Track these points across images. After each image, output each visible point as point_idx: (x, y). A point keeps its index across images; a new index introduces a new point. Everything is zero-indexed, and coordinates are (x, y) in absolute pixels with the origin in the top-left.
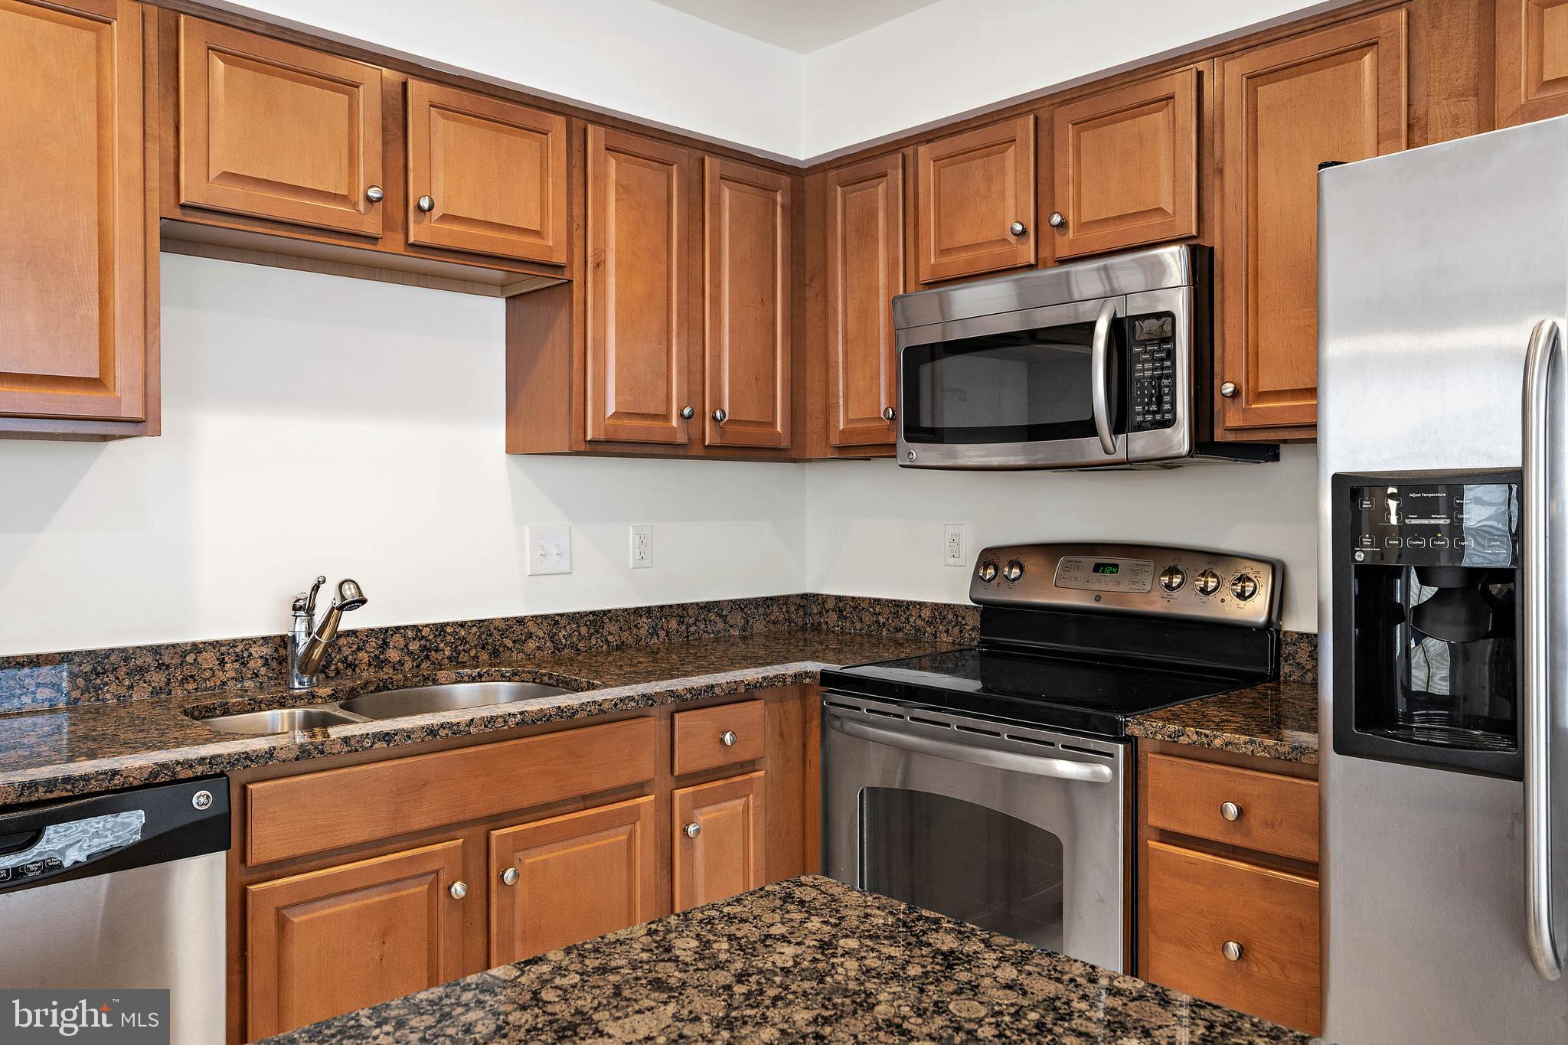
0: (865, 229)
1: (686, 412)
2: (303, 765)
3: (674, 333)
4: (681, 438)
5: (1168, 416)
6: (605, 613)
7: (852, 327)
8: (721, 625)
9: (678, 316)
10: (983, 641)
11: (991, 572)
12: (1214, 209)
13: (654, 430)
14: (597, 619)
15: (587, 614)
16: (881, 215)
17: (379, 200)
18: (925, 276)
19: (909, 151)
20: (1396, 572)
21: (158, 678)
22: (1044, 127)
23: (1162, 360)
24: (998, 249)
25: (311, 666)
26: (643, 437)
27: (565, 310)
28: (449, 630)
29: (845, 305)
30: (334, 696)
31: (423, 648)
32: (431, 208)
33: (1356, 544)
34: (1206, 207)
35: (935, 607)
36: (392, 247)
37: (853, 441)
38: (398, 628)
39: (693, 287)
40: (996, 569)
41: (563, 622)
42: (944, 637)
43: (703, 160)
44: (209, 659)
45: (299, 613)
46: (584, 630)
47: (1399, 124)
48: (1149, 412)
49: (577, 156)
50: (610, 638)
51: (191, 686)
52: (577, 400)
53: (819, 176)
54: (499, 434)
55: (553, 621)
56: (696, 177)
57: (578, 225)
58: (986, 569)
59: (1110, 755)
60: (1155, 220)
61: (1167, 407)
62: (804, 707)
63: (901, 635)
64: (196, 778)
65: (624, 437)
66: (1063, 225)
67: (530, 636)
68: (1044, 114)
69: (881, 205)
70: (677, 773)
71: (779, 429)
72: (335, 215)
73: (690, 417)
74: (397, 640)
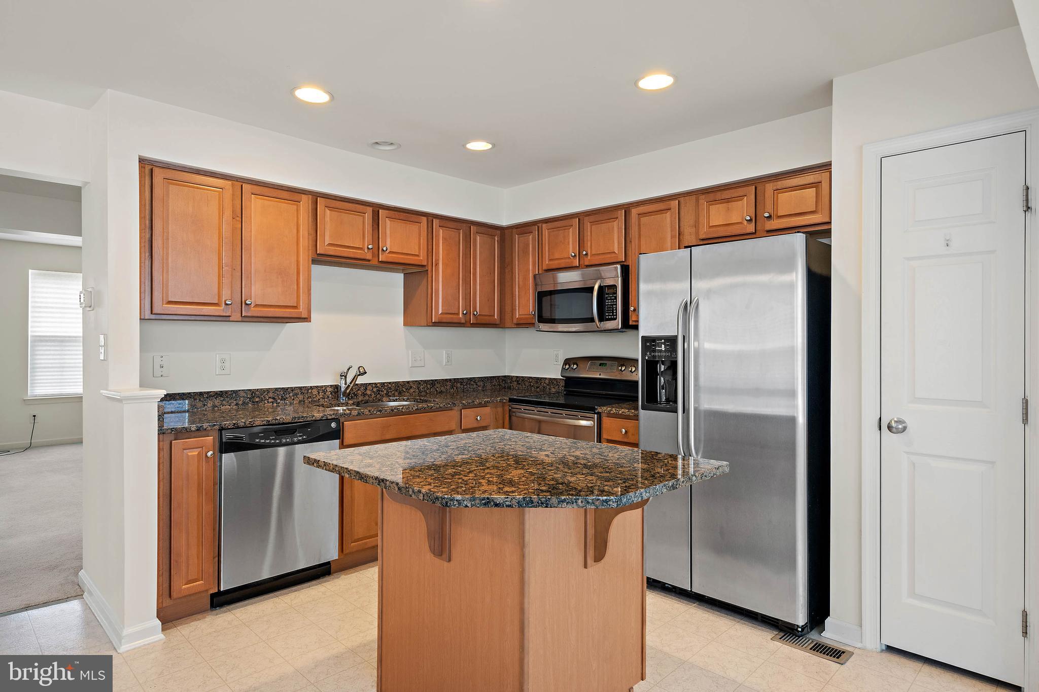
0: (525, 251)
1: (465, 312)
2: (359, 417)
3: (461, 286)
4: (463, 321)
5: (615, 317)
6: (436, 380)
7: (521, 283)
8: (475, 386)
9: (462, 280)
10: (565, 390)
11: (567, 366)
12: (629, 253)
13: (454, 319)
14: (433, 383)
15: (430, 381)
16: (531, 246)
17: (372, 248)
18: (545, 268)
19: (540, 225)
20: (658, 362)
21: (301, 397)
22: (581, 222)
23: (613, 299)
24: (567, 260)
25: (346, 395)
26: (451, 321)
27: (425, 280)
28: (386, 385)
29: (518, 274)
30: (353, 404)
31: (378, 390)
32: (386, 250)
33: (646, 354)
34: (627, 252)
35: (550, 379)
36: (375, 262)
37: (522, 322)
38: (370, 384)
39: (467, 271)
40: (569, 366)
41: (422, 383)
42: (553, 390)
43: (470, 227)
44: (315, 392)
45: (342, 377)
46: (429, 386)
47: (676, 233)
48: (610, 315)
49: (430, 229)
50: (437, 389)
51: (310, 400)
52: (429, 309)
53: (510, 230)
54: (401, 319)
55: (418, 383)
56: (468, 233)
57: (430, 251)
58: (566, 365)
59: (593, 418)
60: (613, 255)
61: (615, 314)
62: (503, 410)
63: (538, 389)
64: (332, 419)
65: (445, 321)
66: (587, 254)
67: (411, 387)
68: (581, 217)
69: (531, 242)
70: (462, 428)
71: (496, 317)
72: (358, 254)
73: (466, 314)
74: (370, 387)
